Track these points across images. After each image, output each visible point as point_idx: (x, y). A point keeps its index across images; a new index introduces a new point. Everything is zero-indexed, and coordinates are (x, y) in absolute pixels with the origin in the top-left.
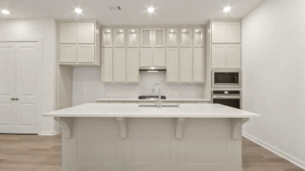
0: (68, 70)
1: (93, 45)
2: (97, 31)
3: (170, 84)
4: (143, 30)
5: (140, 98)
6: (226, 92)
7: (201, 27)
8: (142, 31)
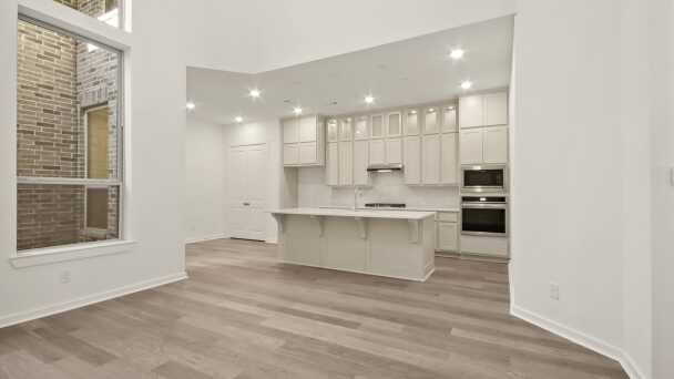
0: (293, 173)
1: (314, 143)
2: (321, 124)
3: (413, 187)
5: (367, 205)
6: (481, 199)
8: (371, 117)
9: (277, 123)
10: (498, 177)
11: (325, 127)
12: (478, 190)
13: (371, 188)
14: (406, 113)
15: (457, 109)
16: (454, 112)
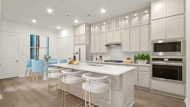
1: (85, 35)
2: (88, 28)
4: (109, 22)
5: (105, 61)
6: (165, 60)
7: (147, 9)
8: (107, 23)
9: (72, 28)
10: (178, 46)
11: (90, 28)
12: (161, 54)
13: (108, 53)
14: (123, 19)
15: (150, 13)
16: (148, 15)
